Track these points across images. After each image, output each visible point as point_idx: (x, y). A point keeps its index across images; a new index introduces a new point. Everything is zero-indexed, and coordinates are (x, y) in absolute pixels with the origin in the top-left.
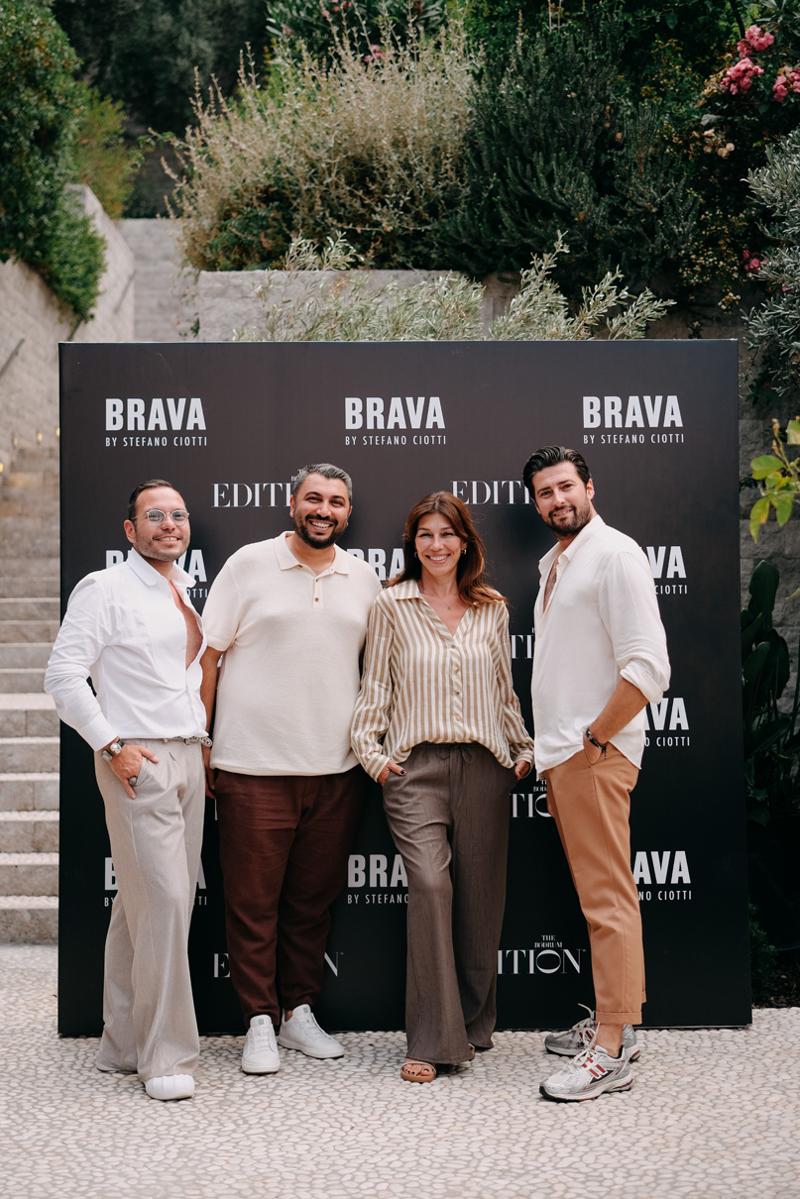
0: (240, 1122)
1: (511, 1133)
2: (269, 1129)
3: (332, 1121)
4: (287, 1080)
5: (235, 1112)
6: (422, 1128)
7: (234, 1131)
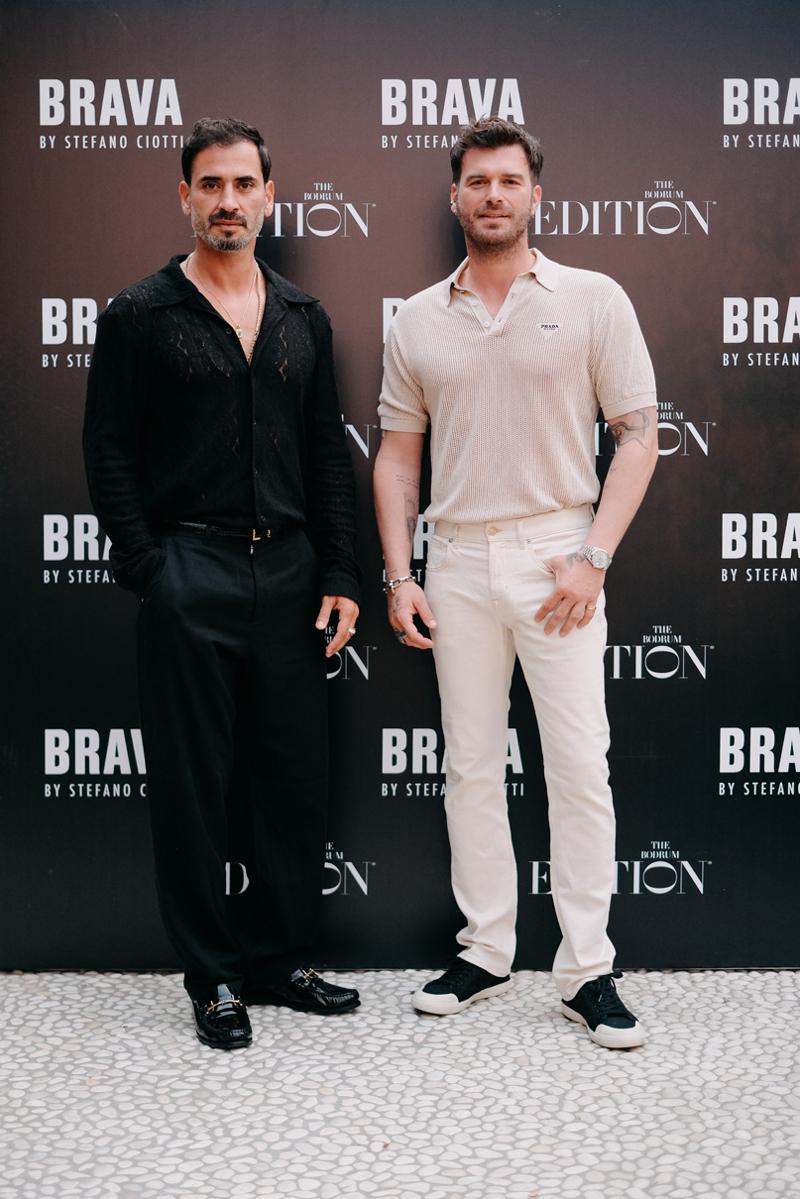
0: (219, 1132)
1: (624, 1160)
2: (261, 1146)
3: (354, 1130)
4: (293, 1054)
5: (213, 1112)
6: (489, 1147)
7: (208, 1150)
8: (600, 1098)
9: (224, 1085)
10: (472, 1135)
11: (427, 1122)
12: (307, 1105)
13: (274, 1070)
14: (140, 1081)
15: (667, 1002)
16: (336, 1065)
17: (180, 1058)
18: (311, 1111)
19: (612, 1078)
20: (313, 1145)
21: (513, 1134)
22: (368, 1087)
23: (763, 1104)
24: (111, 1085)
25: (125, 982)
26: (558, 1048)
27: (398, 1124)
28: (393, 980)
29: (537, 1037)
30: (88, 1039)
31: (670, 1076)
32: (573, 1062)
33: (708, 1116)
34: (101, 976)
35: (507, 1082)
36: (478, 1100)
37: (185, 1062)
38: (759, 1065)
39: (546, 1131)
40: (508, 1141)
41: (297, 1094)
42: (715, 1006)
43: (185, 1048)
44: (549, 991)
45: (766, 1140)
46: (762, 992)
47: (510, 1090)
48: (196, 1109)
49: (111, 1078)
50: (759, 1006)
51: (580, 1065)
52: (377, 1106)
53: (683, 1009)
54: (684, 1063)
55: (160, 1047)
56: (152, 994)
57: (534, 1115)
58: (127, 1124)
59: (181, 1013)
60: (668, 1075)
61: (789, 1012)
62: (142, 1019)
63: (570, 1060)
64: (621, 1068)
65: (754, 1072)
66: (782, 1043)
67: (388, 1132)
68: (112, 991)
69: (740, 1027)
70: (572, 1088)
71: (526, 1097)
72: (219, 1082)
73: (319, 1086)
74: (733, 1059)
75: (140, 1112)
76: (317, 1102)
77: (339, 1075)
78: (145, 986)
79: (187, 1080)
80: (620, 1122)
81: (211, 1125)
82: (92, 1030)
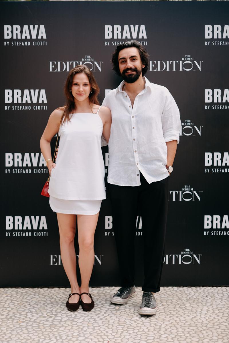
0: (58, 338)
3: (99, 337)
5: (56, 331)
8: (172, 326)
9: (60, 323)
10: (134, 338)
11: (120, 334)
12: (85, 329)
13: (74, 318)
14: (35, 322)
15: (190, 296)
16: (93, 316)
17: (46, 314)
18: (86, 331)
19: (175, 320)
20: (87, 342)
21: (146, 338)
22: (102, 323)
23: (220, 328)
24: (26, 323)
27: (112, 335)
28: (109, 290)
30: (19, 308)
31: (192, 319)
33: (204, 332)
34: (23, 289)
36: (136, 327)
37: (48, 315)
38: (218, 316)
39: (156, 337)
40: (145, 340)
41: (81, 325)
42: (204, 298)
43: (48, 311)
45: (222, 339)
46: (217, 293)
48: (51, 330)
49: (26, 321)
50: (217, 297)
51: (165, 316)
52: (105, 329)
53: (195, 299)
54: (196, 315)
55: (40, 311)
56: (38, 294)
57: (152, 332)
58: (31, 335)
59: (46, 300)
60: (191, 319)
61: (226, 299)
62: (35, 302)
63: (162, 314)
64: (177, 317)
65: (217, 318)
66: (225, 309)
67: (109, 337)
68: (26, 293)
69: (211, 304)
70: (163, 323)
71: (150, 326)
72: (58, 322)
73: (88, 323)
74: (210, 314)
75: (35, 331)
76: (87, 328)
77: (94, 320)
78: (36, 292)
79: (48, 321)
80: (178, 334)
81: (56, 336)
82: (20, 306)
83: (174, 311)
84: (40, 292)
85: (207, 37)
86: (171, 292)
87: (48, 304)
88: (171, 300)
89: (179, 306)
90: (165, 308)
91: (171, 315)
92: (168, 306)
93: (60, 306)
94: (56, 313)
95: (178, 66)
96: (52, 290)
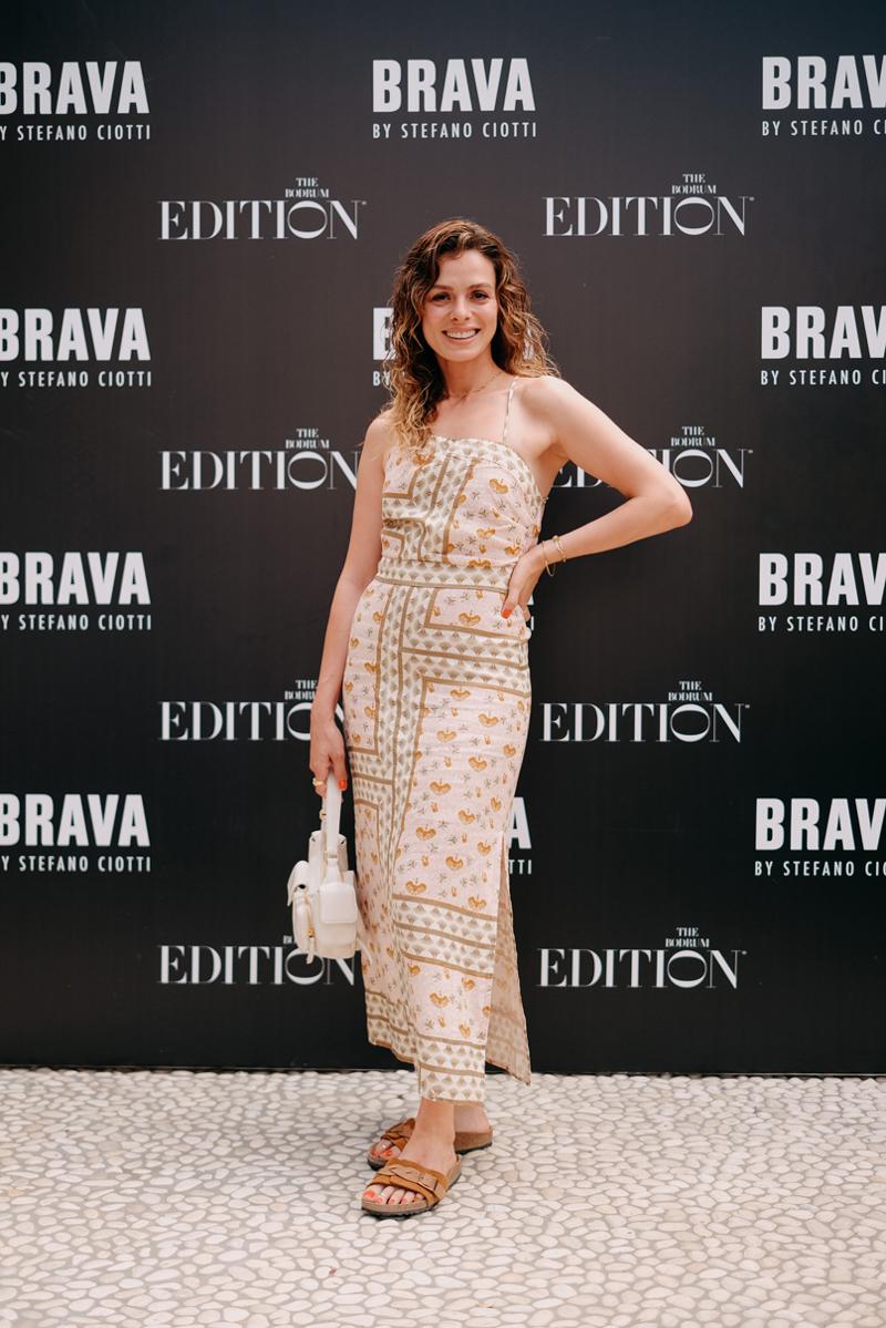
0: (145, 1252)
1: (607, 1292)
2: (189, 1269)
3: (301, 1253)
4: (249, 1164)
5: (143, 1230)
6: (452, 1276)
7: (128, 1274)
8: (592, 1220)
9: (164, 1198)
10: (435, 1261)
11: (387, 1244)
12: (251, 1223)
13: (224, 1182)
14: (70, 1193)
15: (689, 1111)
16: (294, 1177)
17: (121, 1166)
18: (256, 1229)
19: (609, 1197)
20: (250, 1269)
21: (482, 1261)
22: (326, 1203)
23: (779, 1230)
24: (36, 1197)
25: (79, 1080)
26: (554, 1161)
27: (352, 1246)
28: (381, 1082)
29: (533, 1149)
30: (23, 1144)
31: (676, 1196)
32: (569, 1178)
33: (712, 1243)
34: (54, 1073)
35: (487, 1200)
36: (451, 1220)
37: (125, 1171)
38: (782, 1186)
39: (521, 1257)
40: (475, 1268)
41: (244, 1210)
42: (744, 1116)
43: (129, 1156)
44: (555, 1096)
45: (776, 1271)
46: (800, 1102)
47: (489, 1208)
48: (126, 1226)
49: (38, 1188)
50: (794, 1116)
51: (576, 1182)
52: (333, 1225)
53: (706, 1120)
54: (696, 1181)
55: (102, 1153)
56: (106, 1094)
57: (512, 1239)
58: (43, 1241)
59: (135, 1115)
60: (675, 1194)
61: (828, 1125)
62: (87, 1122)
63: (565, 1175)
64: (622, 1186)
65: (775, 1191)
66: (814, 1159)
67: (339, 1255)
68: (62, 1090)
69: (767, 1140)
70: (562, 1208)
71: (507, 1217)
72: (159, 1194)
73: (271, 1201)
74: (754, 1178)
75: (61, 1228)
76: (264, 1220)
77: (297, 1189)
78: (100, 1086)
79: (122, 1192)
80: (610, 1247)
81: (137, 1245)
82: (29, 1133)
83: (615, 1164)
84: (119, 1086)
85: (769, 103)
86: (622, 1095)
87: (138, 1130)
88: (614, 1122)
89: (637, 1145)
90: (581, 1151)
91: (599, 1180)
92: (594, 1146)
93: (181, 1139)
94: (160, 1163)
95: (654, 216)
96: (163, 1080)
